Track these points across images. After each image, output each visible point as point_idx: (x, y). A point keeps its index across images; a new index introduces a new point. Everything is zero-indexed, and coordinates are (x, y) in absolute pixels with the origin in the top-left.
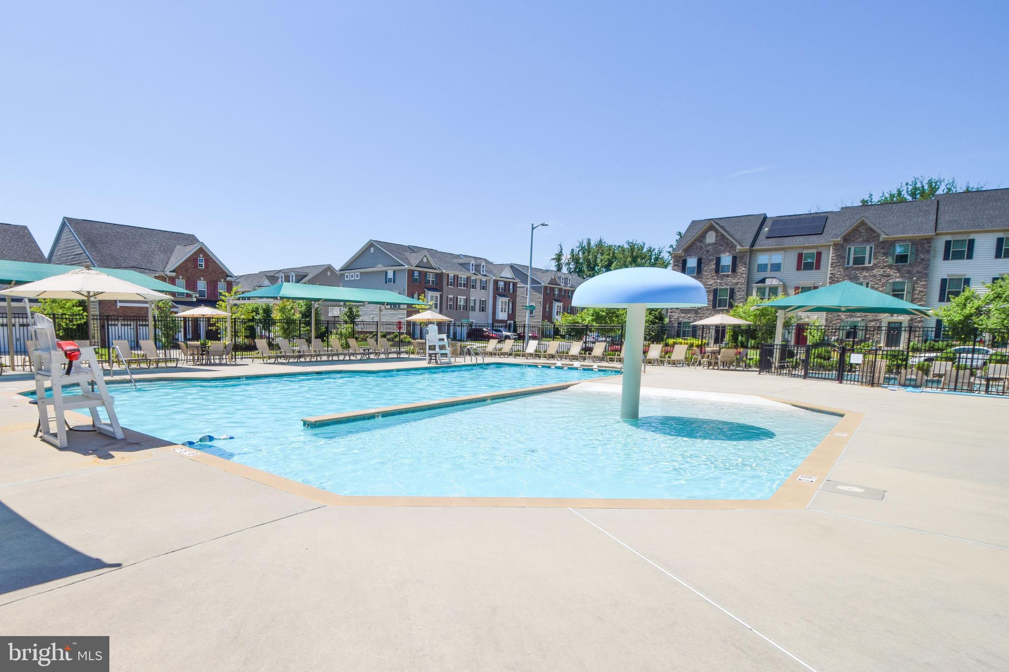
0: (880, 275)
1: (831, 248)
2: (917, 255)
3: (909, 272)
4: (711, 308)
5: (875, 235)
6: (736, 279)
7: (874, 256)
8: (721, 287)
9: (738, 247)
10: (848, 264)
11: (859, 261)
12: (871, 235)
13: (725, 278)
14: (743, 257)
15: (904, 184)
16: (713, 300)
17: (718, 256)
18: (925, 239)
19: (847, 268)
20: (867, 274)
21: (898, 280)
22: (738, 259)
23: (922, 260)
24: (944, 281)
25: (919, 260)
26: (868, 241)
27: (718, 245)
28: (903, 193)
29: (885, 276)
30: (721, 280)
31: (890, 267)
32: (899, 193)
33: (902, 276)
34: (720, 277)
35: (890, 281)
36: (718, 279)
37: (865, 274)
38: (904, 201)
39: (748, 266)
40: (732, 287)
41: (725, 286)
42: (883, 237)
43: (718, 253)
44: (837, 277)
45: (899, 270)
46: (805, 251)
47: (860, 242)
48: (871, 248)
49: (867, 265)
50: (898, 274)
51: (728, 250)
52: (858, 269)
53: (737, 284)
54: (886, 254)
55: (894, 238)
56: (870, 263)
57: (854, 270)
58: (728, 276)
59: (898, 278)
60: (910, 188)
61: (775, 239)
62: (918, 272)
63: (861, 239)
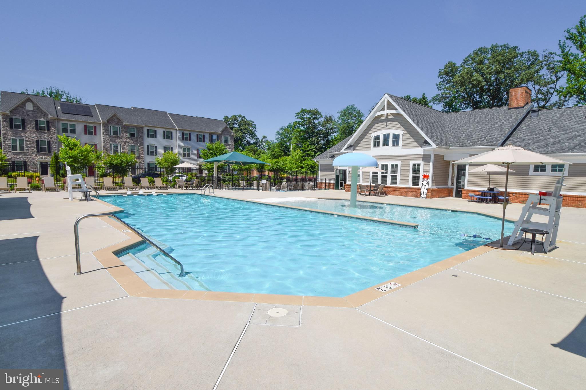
0: (125, 141)
1: (102, 125)
2: (138, 134)
3: (136, 141)
4: (36, 152)
5: (121, 122)
6: (51, 135)
7: (122, 132)
8: (41, 139)
9: (50, 116)
10: (111, 134)
11: (115, 133)
12: (119, 122)
13: (43, 134)
14: (53, 122)
15: (45, 89)
16: (37, 147)
17: (36, 119)
18: (141, 127)
19: (111, 136)
20: (120, 140)
21: (132, 144)
22: (50, 123)
23: (141, 136)
24: (148, 147)
25: (139, 136)
26: (118, 124)
27: (35, 112)
28: (45, 93)
29: (127, 142)
30: (40, 135)
31: (129, 138)
32: (43, 92)
33: (134, 143)
34: (39, 133)
35: (130, 145)
36: (38, 134)
37: (119, 140)
38: (45, 96)
39: (57, 128)
40: (49, 140)
41: (43, 139)
42: (124, 124)
43: (36, 118)
44: (106, 140)
45: (132, 140)
46: (88, 125)
47: (115, 124)
48: (120, 128)
49: (119, 136)
50: (132, 142)
51: (43, 116)
52: (115, 137)
53: (51, 138)
54: (126, 132)
55: (129, 125)
56: (120, 135)
57: (113, 137)
58: (45, 133)
59: (132, 143)
60: (49, 91)
61: (68, 114)
62: (140, 142)
63: (115, 123)
